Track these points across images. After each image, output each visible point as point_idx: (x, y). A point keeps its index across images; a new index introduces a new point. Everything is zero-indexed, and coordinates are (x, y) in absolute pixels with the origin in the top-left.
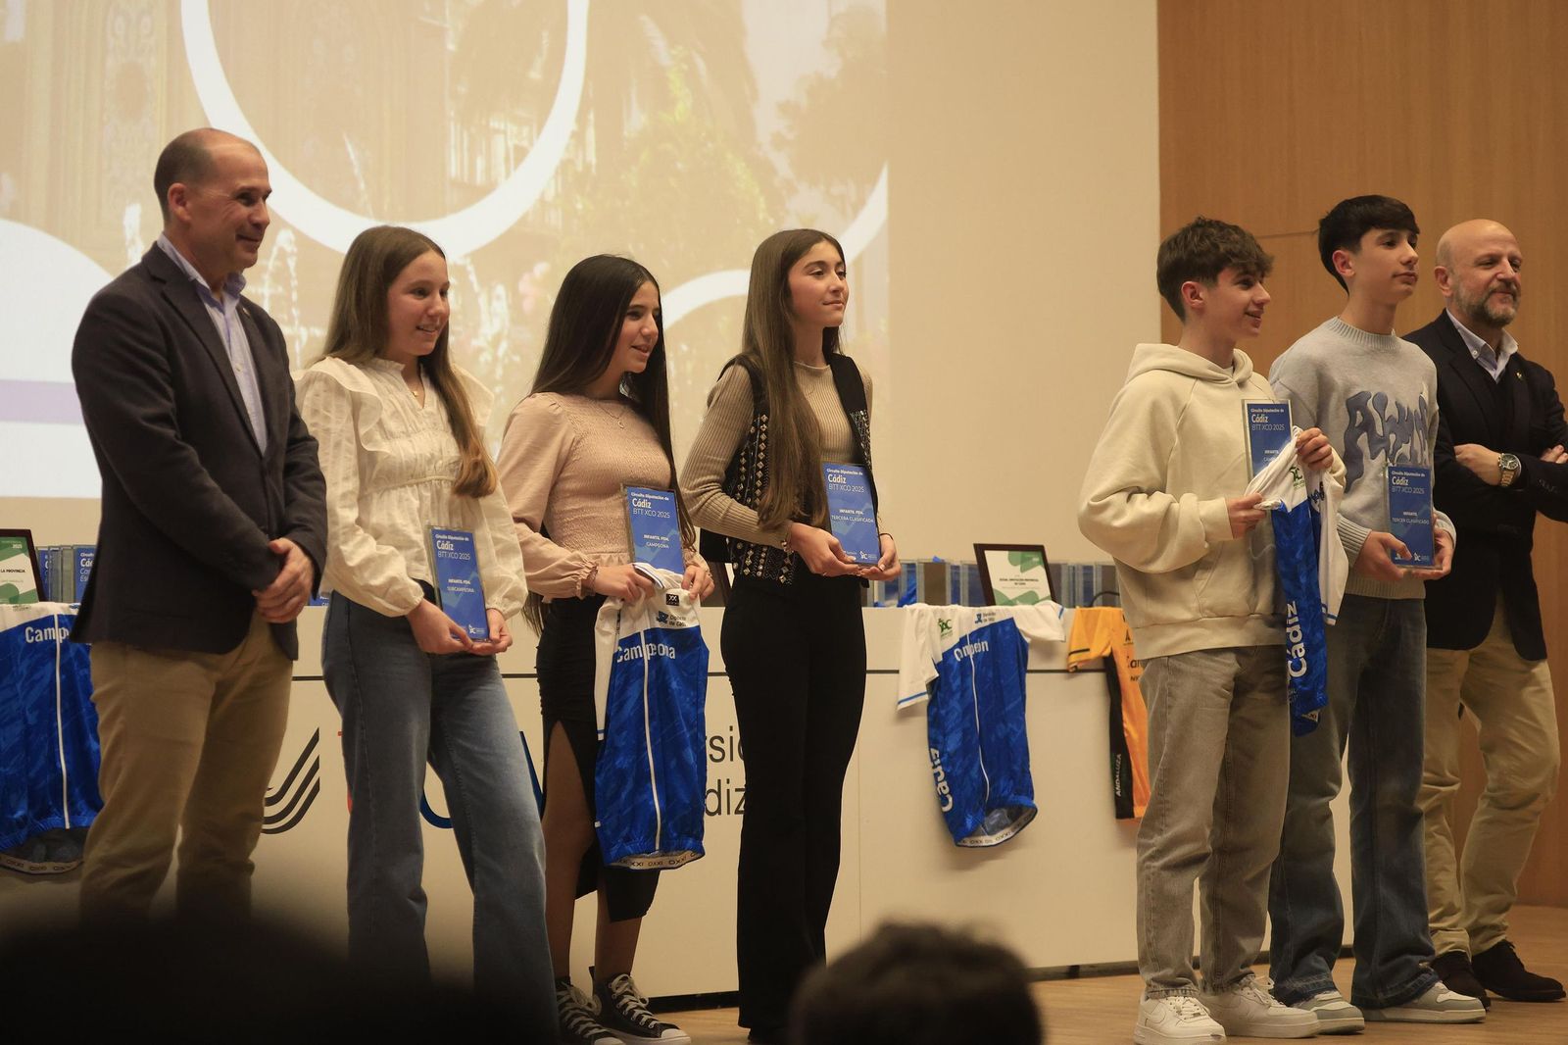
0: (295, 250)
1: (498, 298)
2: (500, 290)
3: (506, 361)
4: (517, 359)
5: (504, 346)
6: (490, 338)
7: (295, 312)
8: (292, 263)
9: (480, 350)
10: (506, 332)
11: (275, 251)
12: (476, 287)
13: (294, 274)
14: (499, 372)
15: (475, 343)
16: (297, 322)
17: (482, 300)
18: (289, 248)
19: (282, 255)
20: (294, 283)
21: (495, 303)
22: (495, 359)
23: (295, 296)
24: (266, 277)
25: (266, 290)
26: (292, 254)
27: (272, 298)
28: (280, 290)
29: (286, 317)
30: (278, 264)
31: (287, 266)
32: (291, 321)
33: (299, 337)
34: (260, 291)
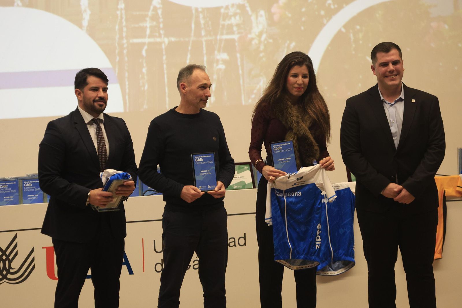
0: (161, 6)
1: (261, 16)
2: (262, 12)
3: (266, 42)
4: (271, 41)
5: (264, 36)
6: (257, 33)
7: (162, 32)
8: (160, 12)
9: (252, 39)
10: (265, 30)
11: (152, 7)
12: (250, 12)
13: (161, 16)
14: (262, 47)
15: (250, 36)
16: (163, 36)
17: (253, 18)
18: (158, 6)
19: (155, 9)
20: (161, 20)
21: (259, 18)
22: (260, 42)
23: (161, 25)
24: (148, 19)
25: (148, 24)
26: (160, 8)
27: (151, 27)
28: (155, 23)
29: (157, 34)
30: (154, 13)
31: (157, 14)
32: (160, 36)
33: (164, 42)
34: (145, 25)
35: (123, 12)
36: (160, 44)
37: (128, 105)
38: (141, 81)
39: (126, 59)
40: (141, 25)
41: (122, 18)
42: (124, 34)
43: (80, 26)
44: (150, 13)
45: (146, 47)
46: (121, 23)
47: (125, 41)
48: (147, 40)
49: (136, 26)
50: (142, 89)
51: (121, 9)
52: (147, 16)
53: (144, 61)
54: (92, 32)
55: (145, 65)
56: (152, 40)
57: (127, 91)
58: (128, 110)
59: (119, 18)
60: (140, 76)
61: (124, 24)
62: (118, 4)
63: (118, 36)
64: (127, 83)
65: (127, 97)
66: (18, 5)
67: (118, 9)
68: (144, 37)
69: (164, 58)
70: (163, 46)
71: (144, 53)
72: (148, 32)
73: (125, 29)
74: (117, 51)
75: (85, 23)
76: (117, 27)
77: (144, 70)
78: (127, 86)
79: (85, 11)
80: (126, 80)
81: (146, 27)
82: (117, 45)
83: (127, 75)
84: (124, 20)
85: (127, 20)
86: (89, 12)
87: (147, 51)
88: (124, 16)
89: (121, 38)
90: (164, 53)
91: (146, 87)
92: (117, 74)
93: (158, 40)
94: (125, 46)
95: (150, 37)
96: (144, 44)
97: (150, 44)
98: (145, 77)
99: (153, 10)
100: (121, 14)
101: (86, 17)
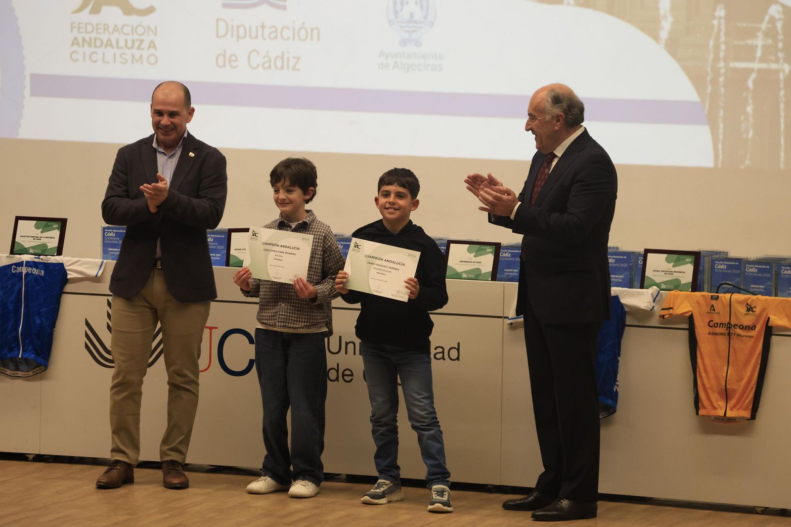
0: (782, 17)
7: (780, 55)
8: (779, 25)
11: (767, 18)
13: (780, 32)
16: (781, 61)
18: (777, 16)
19: (773, 20)
20: (780, 37)
23: (780, 45)
24: (760, 34)
25: (759, 42)
26: (780, 19)
27: (764, 46)
28: (770, 41)
29: (773, 58)
30: (769, 26)
31: (775, 27)
32: (777, 61)
33: (783, 70)
34: (755, 43)
35: (723, 21)
36: (777, 72)
37: (721, 157)
38: (743, 125)
39: (722, 90)
40: (749, 42)
41: (719, 30)
42: (722, 55)
43: (656, 38)
44: (764, 26)
45: (754, 76)
46: (718, 37)
47: (722, 64)
48: (756, 65)
49: (741, 43)
50: (745, 136)
51: (720, 18)
52: (759, 29)
53: (750, 96)
54: (673, 47)
55: (750, 101)
56: (764, 66)
57: (721, 137)
58: (720, 166)
59: (716, 30)
60: (743, 117)
61: (723, 39)
62: (715, 10)
63: (712, 56)
64: (721, 126)
65: (720, 146)
66: (569, 4)
67: (714, 17)
68: (752, 60)
69: (782, 93)
70: (781, 76)
71: (750, 84)
72: (759, 53)
73: (723, 47)
74: (709, 78)
75: (664, 35)
76: (711, 43)
77: (749, 109)
78: (721, 131)
79: (665, 17)
80: (720, 121)
81: (757, 46)
82: (709, 69)
83: (721, 113)
84: (722, 34)
85: (727, 34)
86: (670, 19)
87: (755, 81)
88: (723, 28)
89: (717, 59)
90: (782, 86)
91: (751, 134)
92: (706, 112)
93: (774, 66)
94: (723, 71)
95: (762, 60)
96: (751, 71)
97: (760, 71)
98: (751, 119)
99: (769, 22)
100: (719, 24)
101: (666, 25)
